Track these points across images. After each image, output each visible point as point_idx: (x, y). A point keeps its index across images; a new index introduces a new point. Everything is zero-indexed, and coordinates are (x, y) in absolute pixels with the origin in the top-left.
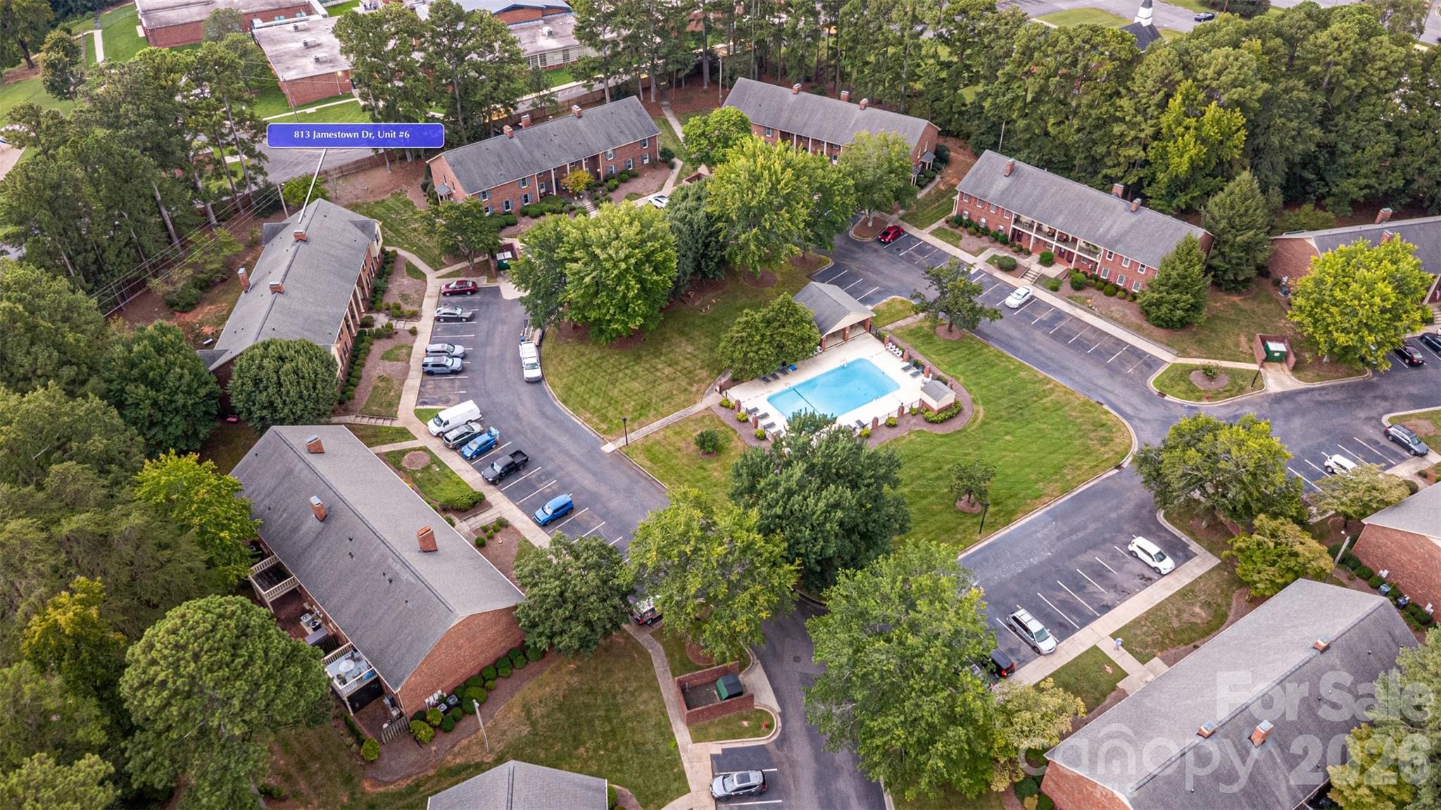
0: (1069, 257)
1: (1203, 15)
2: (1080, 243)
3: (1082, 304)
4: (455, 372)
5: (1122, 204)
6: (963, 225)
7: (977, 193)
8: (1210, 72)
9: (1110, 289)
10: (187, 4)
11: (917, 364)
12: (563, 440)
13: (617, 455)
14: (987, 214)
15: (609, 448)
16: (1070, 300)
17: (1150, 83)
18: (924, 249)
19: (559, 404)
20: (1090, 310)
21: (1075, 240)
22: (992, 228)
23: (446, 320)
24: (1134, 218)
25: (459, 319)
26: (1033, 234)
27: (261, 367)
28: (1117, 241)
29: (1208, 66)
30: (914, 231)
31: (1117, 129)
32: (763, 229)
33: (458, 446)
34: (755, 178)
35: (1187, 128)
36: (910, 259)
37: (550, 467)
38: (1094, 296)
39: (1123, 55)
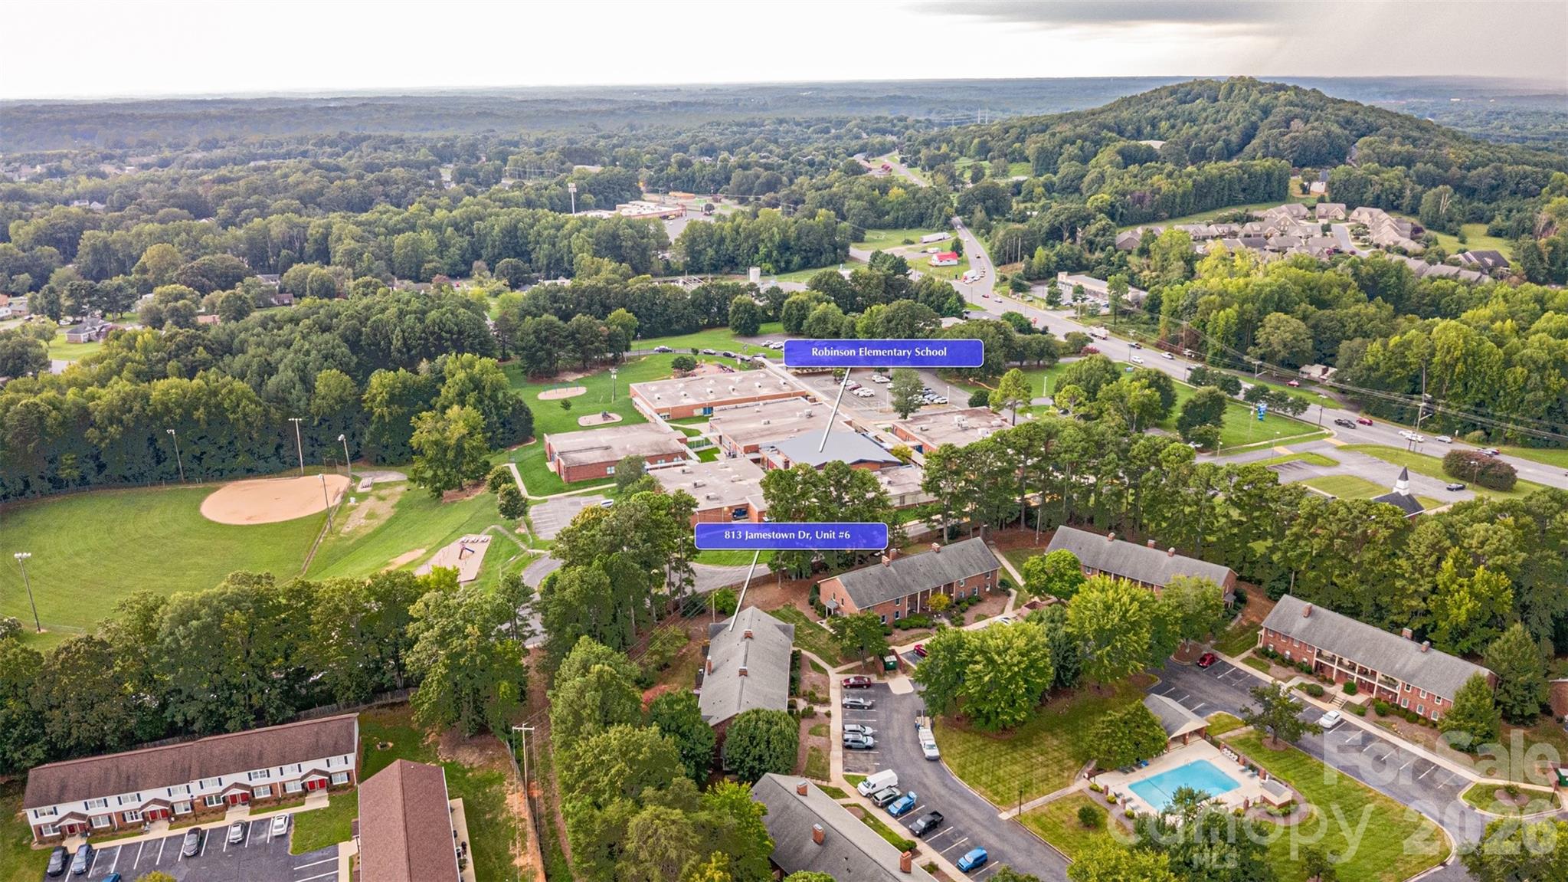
0: (1370, 688)
1: (1454, 485)
2: (1379, 676)
3: (1388, 728)
4: (868, 748)
5: (1413, 645)
6: (1268, 657)
7: (1282, 629)
8: (1474, 542)
9: (1410, 717)
10: (592, 449)
11: (1252, 768)
12: (966, 806)
13: (1016, 823)
14: (1291, 647)
15: (1004, 816)
16: (1376, 723)
17: (1423, 549)
18: (1237, 674)
19: (956, 778)
20: (1395, 733)
21: (1374, 674)
22: (1296, 659)
23: (852, 707)
24: (1425, 657)
25: (862, 707)
26: (1336, 667)
27: (756, 728)
28: (1413, 676)
29: (1472, 537)
30: (1227, 659)
31: (1399, 584)
32: (1114, 647)
33: (884, 806)
34: (1108, 608)
35: (1461, 586)
36: (1226, 681)
37: (961, 828)
38: (1399, 723)
39: (1396, 525)
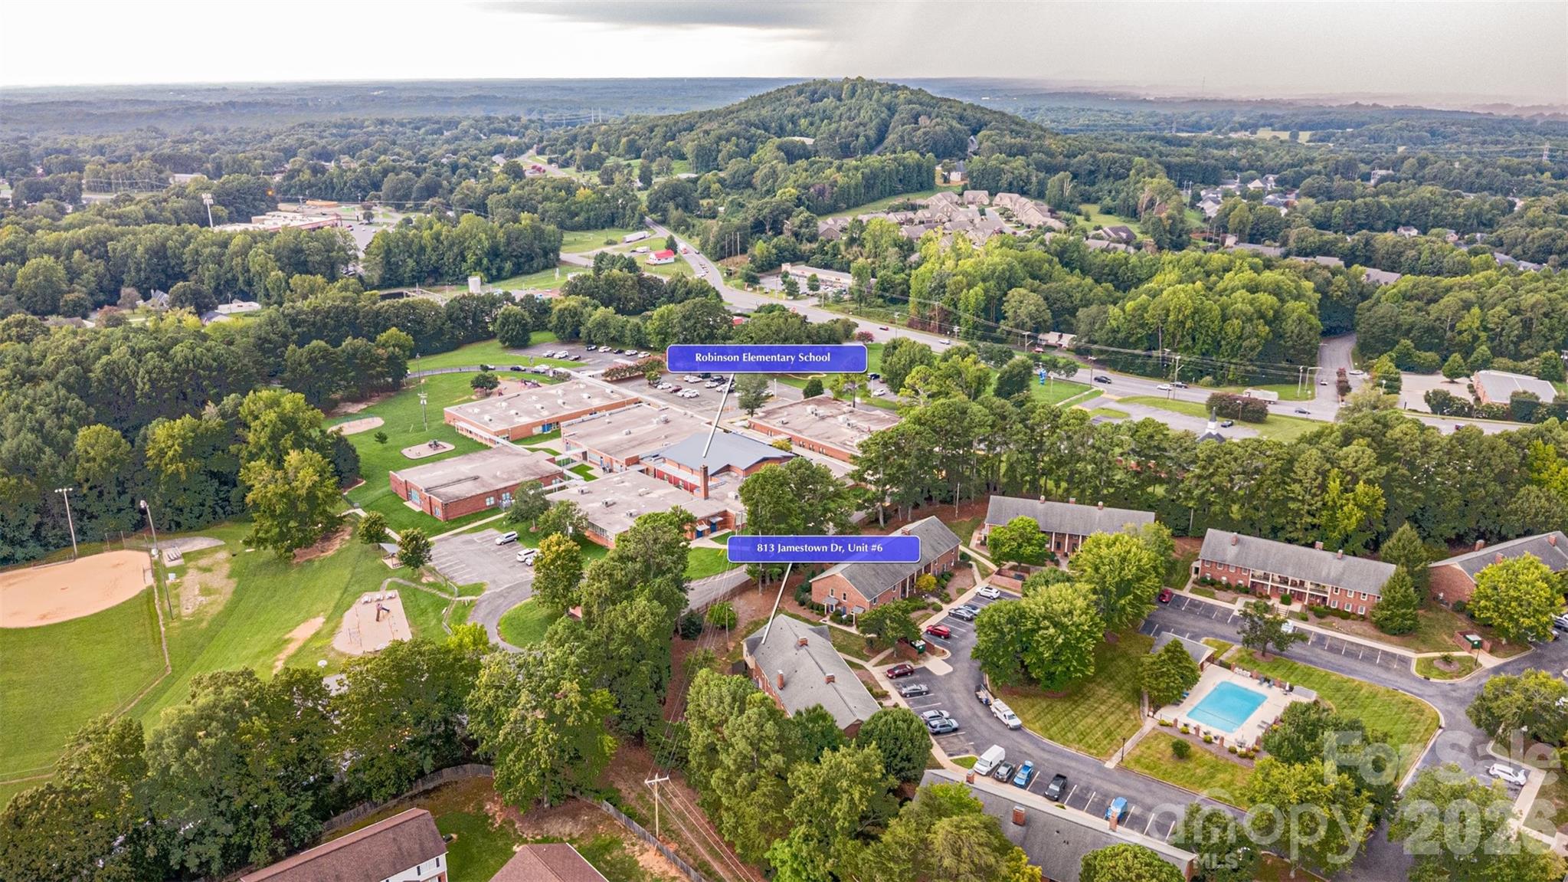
0: (1300, 597)
1: (1226, 423)
2: (1308, 585)
3: (1330, 627)
4: (955, 730)
5: (1329, 555)
6: (1208, 584)
7: (1218, 559)
8: (1351, 462)
9: (1346, 616)
10: (459, 481)
11: (1267, 680)
12: (1073, 764)
13: (1122, 768)
14: (1227, 573)
15: (1110, 765)
16: (1319, 625)
17: (1311, 473)
18: (1194, 604)
19: (1046, 741)
20: (1338, 630)
21: (1302, 583)
22: (1233, 584)
23: (911, 695)
24: (1343, 563)
25: (921, 693)
26: (1270, 583)
27: (897, 728)
28: (1339, 581)
29: (1345, 459)
30: (1177, 592)
31: (1292, 505)
32: (1135, 595)
33: (1010, 779)
34: (1123, 560)
35: (1348, 500)
36: (1189, 611)
37: (1082, 784)
38: (1337, 621)
39: (1285, 456)
